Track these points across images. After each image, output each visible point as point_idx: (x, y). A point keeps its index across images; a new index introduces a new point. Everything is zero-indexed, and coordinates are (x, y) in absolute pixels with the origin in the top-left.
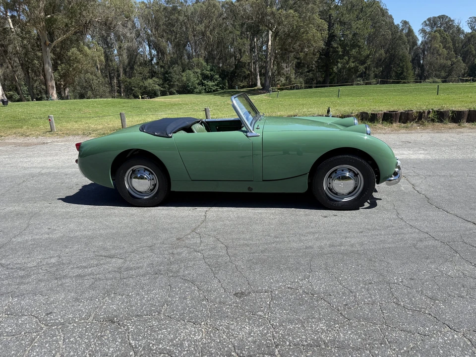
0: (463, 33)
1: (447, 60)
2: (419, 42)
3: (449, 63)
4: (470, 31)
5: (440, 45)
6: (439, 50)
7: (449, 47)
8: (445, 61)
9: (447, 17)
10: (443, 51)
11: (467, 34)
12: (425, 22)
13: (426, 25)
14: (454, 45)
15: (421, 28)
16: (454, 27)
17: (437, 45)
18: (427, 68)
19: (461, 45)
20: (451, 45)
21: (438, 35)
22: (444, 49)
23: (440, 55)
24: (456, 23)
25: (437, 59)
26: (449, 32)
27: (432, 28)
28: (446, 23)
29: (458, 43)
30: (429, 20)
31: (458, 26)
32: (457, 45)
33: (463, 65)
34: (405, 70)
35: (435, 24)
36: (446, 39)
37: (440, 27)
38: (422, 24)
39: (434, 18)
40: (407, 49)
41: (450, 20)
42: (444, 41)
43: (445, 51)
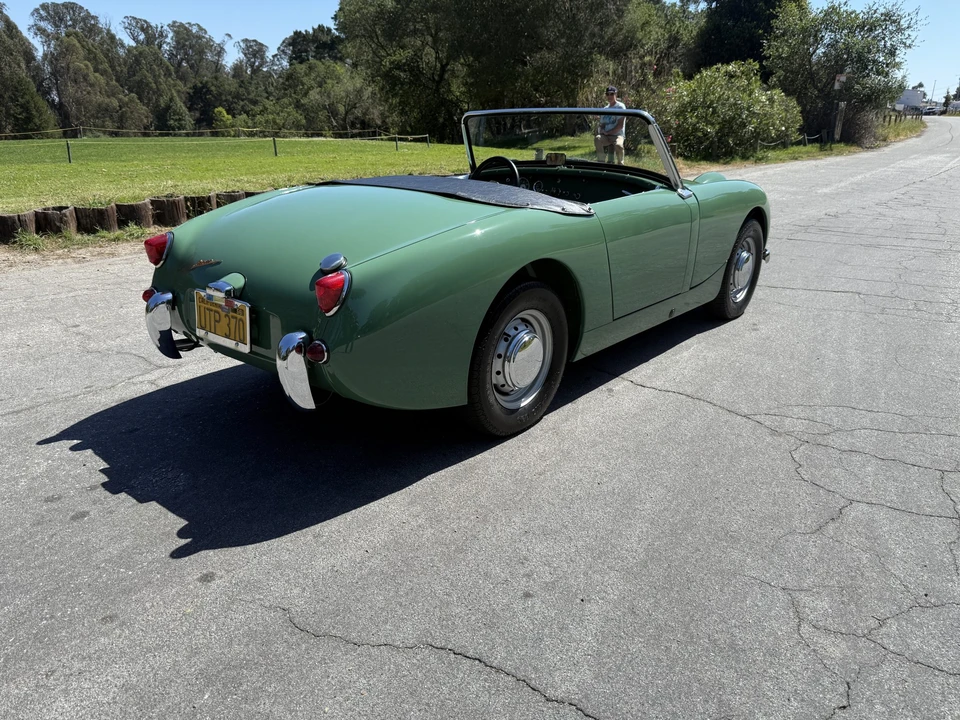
0: (122, 45)
1: (108, 96)
2: (39, 53)
3: (115, 103)
4: (133, 44)
5: (86, 66)
6: (87, 75)
7: (105, 71)
8: (107, 100)
9: (81, 8)
10: (96, 78)
11: (130, 50)
12: (37, 10)
13: (42, 18)
14: (112, 67)
15: (32, 22)
16: (100, 31)
17: (80, 63)
18: (73, 110)
19: (125, 70)
20: (106, 65)
21: (76, 42)
22: (97, 74)
23: (92, 85)
24: (102, 23)
25: (89, 93)
26: (94, 40)
27: (56, 26)
28: (84, 19)
29: (119, 65)
30: (44, 7)
31: (109, 31)
32: (118, 68)
33: (143, 109)
34: (34, 113)
35: (61, 20)
36: (96, 55)
37: (74, 26)
38: (33, 14)
39: (55, 5)
40: (19, 66)
41: (89, 16)
42: (91, 56)
43: (102, 80)
